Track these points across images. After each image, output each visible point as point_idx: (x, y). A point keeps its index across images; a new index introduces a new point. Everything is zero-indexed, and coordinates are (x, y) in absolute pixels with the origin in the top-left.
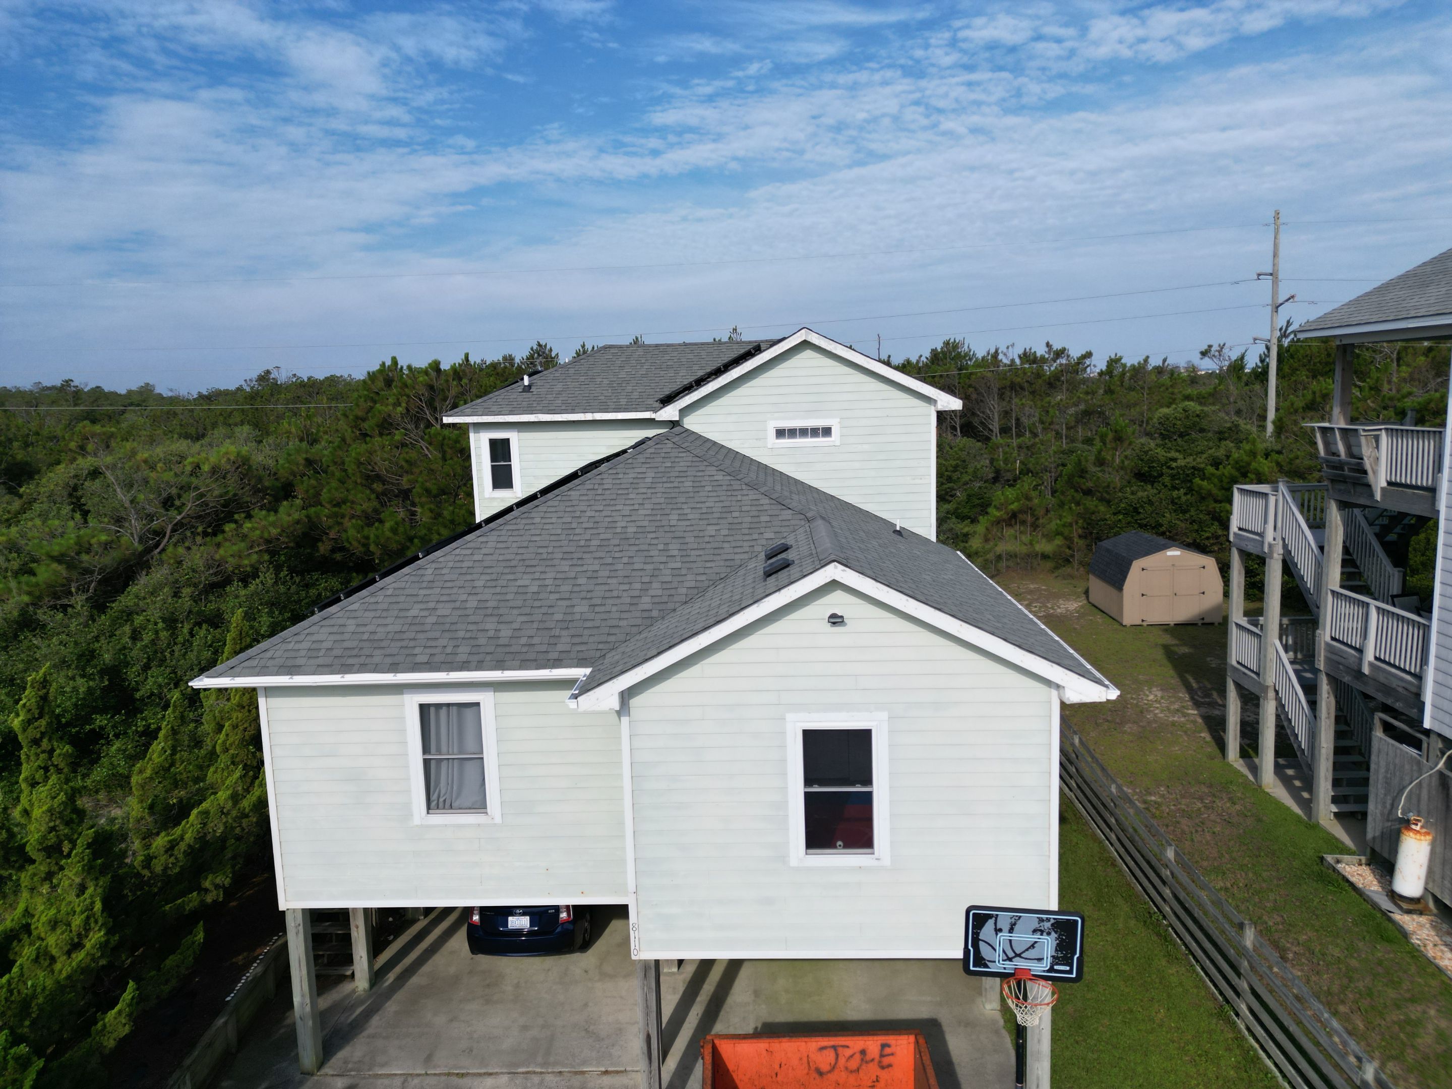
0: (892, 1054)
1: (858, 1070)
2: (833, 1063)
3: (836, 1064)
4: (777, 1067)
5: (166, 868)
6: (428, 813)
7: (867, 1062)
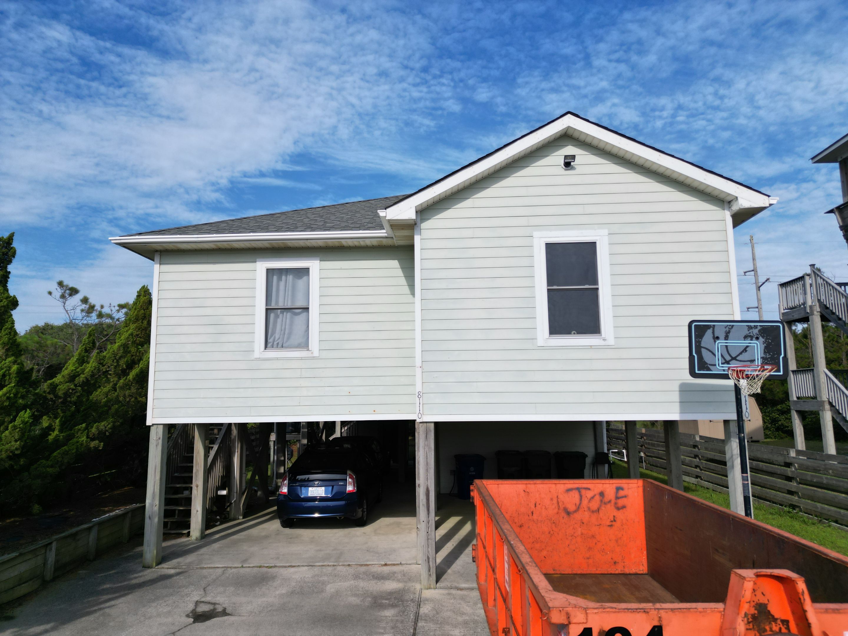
0: (625, 497)
1: (598, 510)
2: (578, 504)
3: (580, 504)
4: (533, 507)
5: (67, 394)
6: (265, 349)
7: (605, 504)
